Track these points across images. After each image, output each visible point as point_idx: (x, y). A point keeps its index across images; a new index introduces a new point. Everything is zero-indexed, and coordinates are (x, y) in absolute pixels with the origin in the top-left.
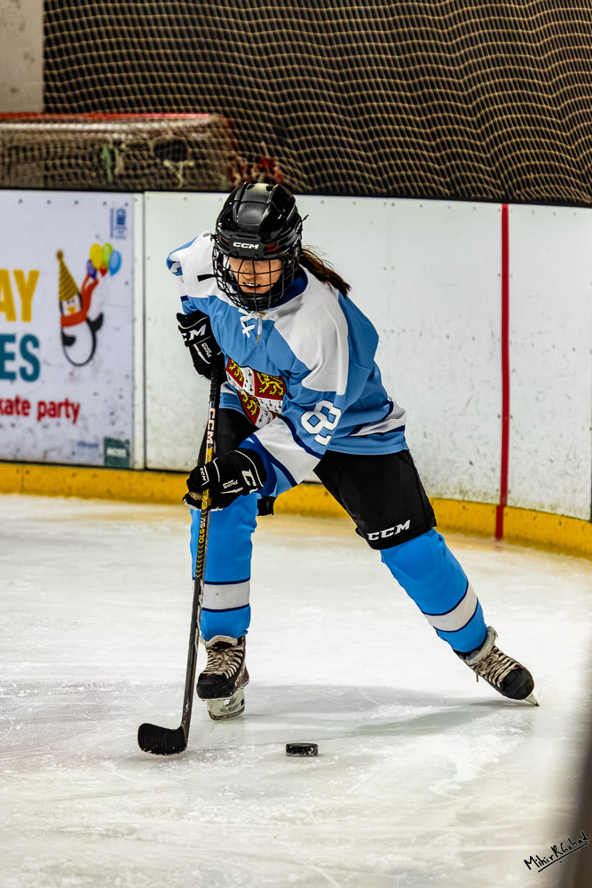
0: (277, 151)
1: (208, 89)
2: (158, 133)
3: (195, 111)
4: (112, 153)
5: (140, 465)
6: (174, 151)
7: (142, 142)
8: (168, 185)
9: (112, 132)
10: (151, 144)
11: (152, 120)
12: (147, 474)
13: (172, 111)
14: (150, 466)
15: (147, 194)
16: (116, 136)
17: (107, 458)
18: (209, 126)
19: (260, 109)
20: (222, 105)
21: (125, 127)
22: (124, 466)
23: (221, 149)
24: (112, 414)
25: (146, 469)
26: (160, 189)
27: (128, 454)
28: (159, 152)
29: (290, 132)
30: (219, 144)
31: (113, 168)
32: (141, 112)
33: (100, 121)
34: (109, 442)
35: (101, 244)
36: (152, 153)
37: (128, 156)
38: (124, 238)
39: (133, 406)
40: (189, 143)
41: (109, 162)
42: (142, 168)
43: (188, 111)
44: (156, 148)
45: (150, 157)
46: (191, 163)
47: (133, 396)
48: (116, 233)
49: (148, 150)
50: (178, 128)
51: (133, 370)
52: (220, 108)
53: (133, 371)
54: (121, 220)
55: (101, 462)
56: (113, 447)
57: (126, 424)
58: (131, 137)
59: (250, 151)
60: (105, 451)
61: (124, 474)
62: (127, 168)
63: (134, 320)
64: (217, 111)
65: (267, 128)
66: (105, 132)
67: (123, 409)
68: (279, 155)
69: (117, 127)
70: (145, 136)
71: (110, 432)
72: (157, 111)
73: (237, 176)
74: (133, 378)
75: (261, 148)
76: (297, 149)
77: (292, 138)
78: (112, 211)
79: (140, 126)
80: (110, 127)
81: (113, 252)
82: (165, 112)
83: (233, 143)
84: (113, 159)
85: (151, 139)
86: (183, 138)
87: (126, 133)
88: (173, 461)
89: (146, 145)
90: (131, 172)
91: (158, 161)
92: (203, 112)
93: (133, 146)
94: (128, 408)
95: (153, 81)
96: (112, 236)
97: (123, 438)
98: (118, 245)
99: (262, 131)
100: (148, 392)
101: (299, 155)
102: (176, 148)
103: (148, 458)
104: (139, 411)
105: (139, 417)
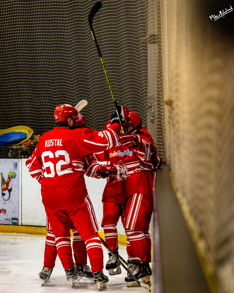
5: (20, 224)
15: (22, 159)
17: (13, 223)
22: (17, 224)
24: (14, 212)
25: (22, 225)
27: (18, 221)
34: (13, 219)
35: (11, 171)
38: (17, 169)
47: (19, 208)
48: (15, 168)
53: (19, 202)
54: (16, 165)
55: (11, 223)
57: (17, 214)
60: (12, 221)
61: (16, 226)
63: (19, 189)
67: (16, 211)
71: (13, 216)
74: (19, 204)
78: (14, 163)
81: (14, 173)
88: (28, 223)
98: (15, 171)
100: (22, 207)
103: (23, 222)
104: (20, 211)
105: (20, 213)
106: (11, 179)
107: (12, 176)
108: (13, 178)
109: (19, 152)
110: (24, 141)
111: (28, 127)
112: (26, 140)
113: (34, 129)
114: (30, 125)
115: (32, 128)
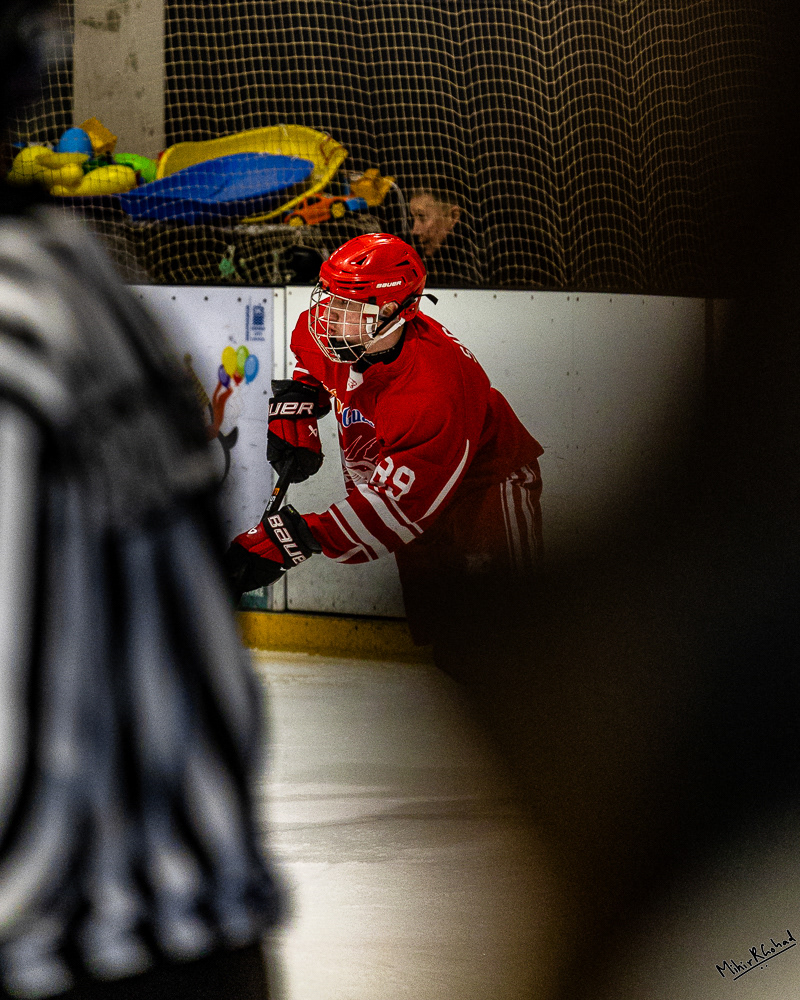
5: (279, 605)
12: (288, 616)
15: (289, 289)
22: (262, 606)
25: (286, 610)
27: (266, 592)
35: (235, 347)
38: (262, 339)
48: (252, 334)
54: (259, 319)
61: (262, 617)
78: (248, 307)
81: (248, 357)
88: (318, 601)
96: (247, 339)
98: (255, 348)
103: (289, 596)
106: (232, 383)
107: (237, 369)
108: (244, 381)
109: (275, 253)
110: (299, 199)
111: (319, 130)
112: (309, 193)
113: (345, 140)
114: (325, 124)
115: (336, 136)
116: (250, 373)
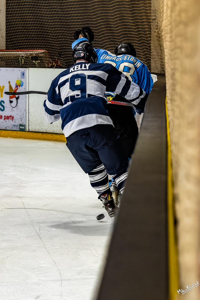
0: (59, 59)
1: (43, 44)
2: (32, 54)
3: (40, 49)
4: (21, 59)
5: (28, 130)
6: (35, 58)
7: (28, 56)
8: (34, 66)
9: (21, 54)
10: (30, 57)
11: (30, 51)
12: (29, 132)
13: (35, 49)
14: (30, 130)
15: (29, 68)
16: (22, 55)
17: (20, 129)
18: (43, 53)
19: (55, 49)
20: (46, 48)
21: (24, 53)
22: (24, 130)
23: (46, 58)
24: (21, 119)
26: (32, 67)
27: (25, 128)
28: (32, 59)
29: (62, 54)
30: (46, 57)
31: (22, 62)
32: (28, 50)
33: (19, 52)
34: (21, 125)
35: (19, 80)
36: (30, 59)
37: (25, 60)
38: (24, 78)
39: (26, 117)
40: (39, 57)
41: (21, 61)
42: (28, 62)
43: (39, 49)
44: (31, 58)
45: (30, 60)
46: (39, 61)
47: (26, 115)
48: (22, 77)
49: (29, 58)
50: (36, 53)
51: (26, 108)
52: (46, 49)
54: (23, 74)
55: (19, 130)
56: (21, 126)
57: (24, 121)
58: (25, 55)
59: (53, 59)
60: (20, 127)
61: (24, 133)
62: (24, 62)
64: (45, 49)
65: (57, 53)
66: (20, 54)
67: (24, 118)
68: (59, 60)
69: (22, 53)
70: (29, 55)
71: (21, 123)
72: (31, 49)
73: (50, 64)
74: (26, 111)
75: (55, 58)
76: (64, 58)
77: (62, 56)
78: (21, 72)
79: (28, 53)
80: (21, 53)
81: (21, 82)
82: (33, 49)
83: (49, 57)
84: (22, 60)
85: (30, 56)
86: (38, 56)
87: (24, 54)
88: (35, 130)
89: (29, 57)
90: (25, 63)
91: (32, 61)
92: (42, 49)
93: (26, 57)
94: (25, 117)
95: (31, 43)
96: (21, 78)
97: (24, 124)
98: (22, 80)
99: (55, 54)
100: (29, 114)
101: (64, 60)
102: (36, 58)
103: (29, 129)
104: (27, 118)
105: (27, 119)
106: (18, 87)
107: (19, 84)
108: (20, 86)
116: (22, 85)
